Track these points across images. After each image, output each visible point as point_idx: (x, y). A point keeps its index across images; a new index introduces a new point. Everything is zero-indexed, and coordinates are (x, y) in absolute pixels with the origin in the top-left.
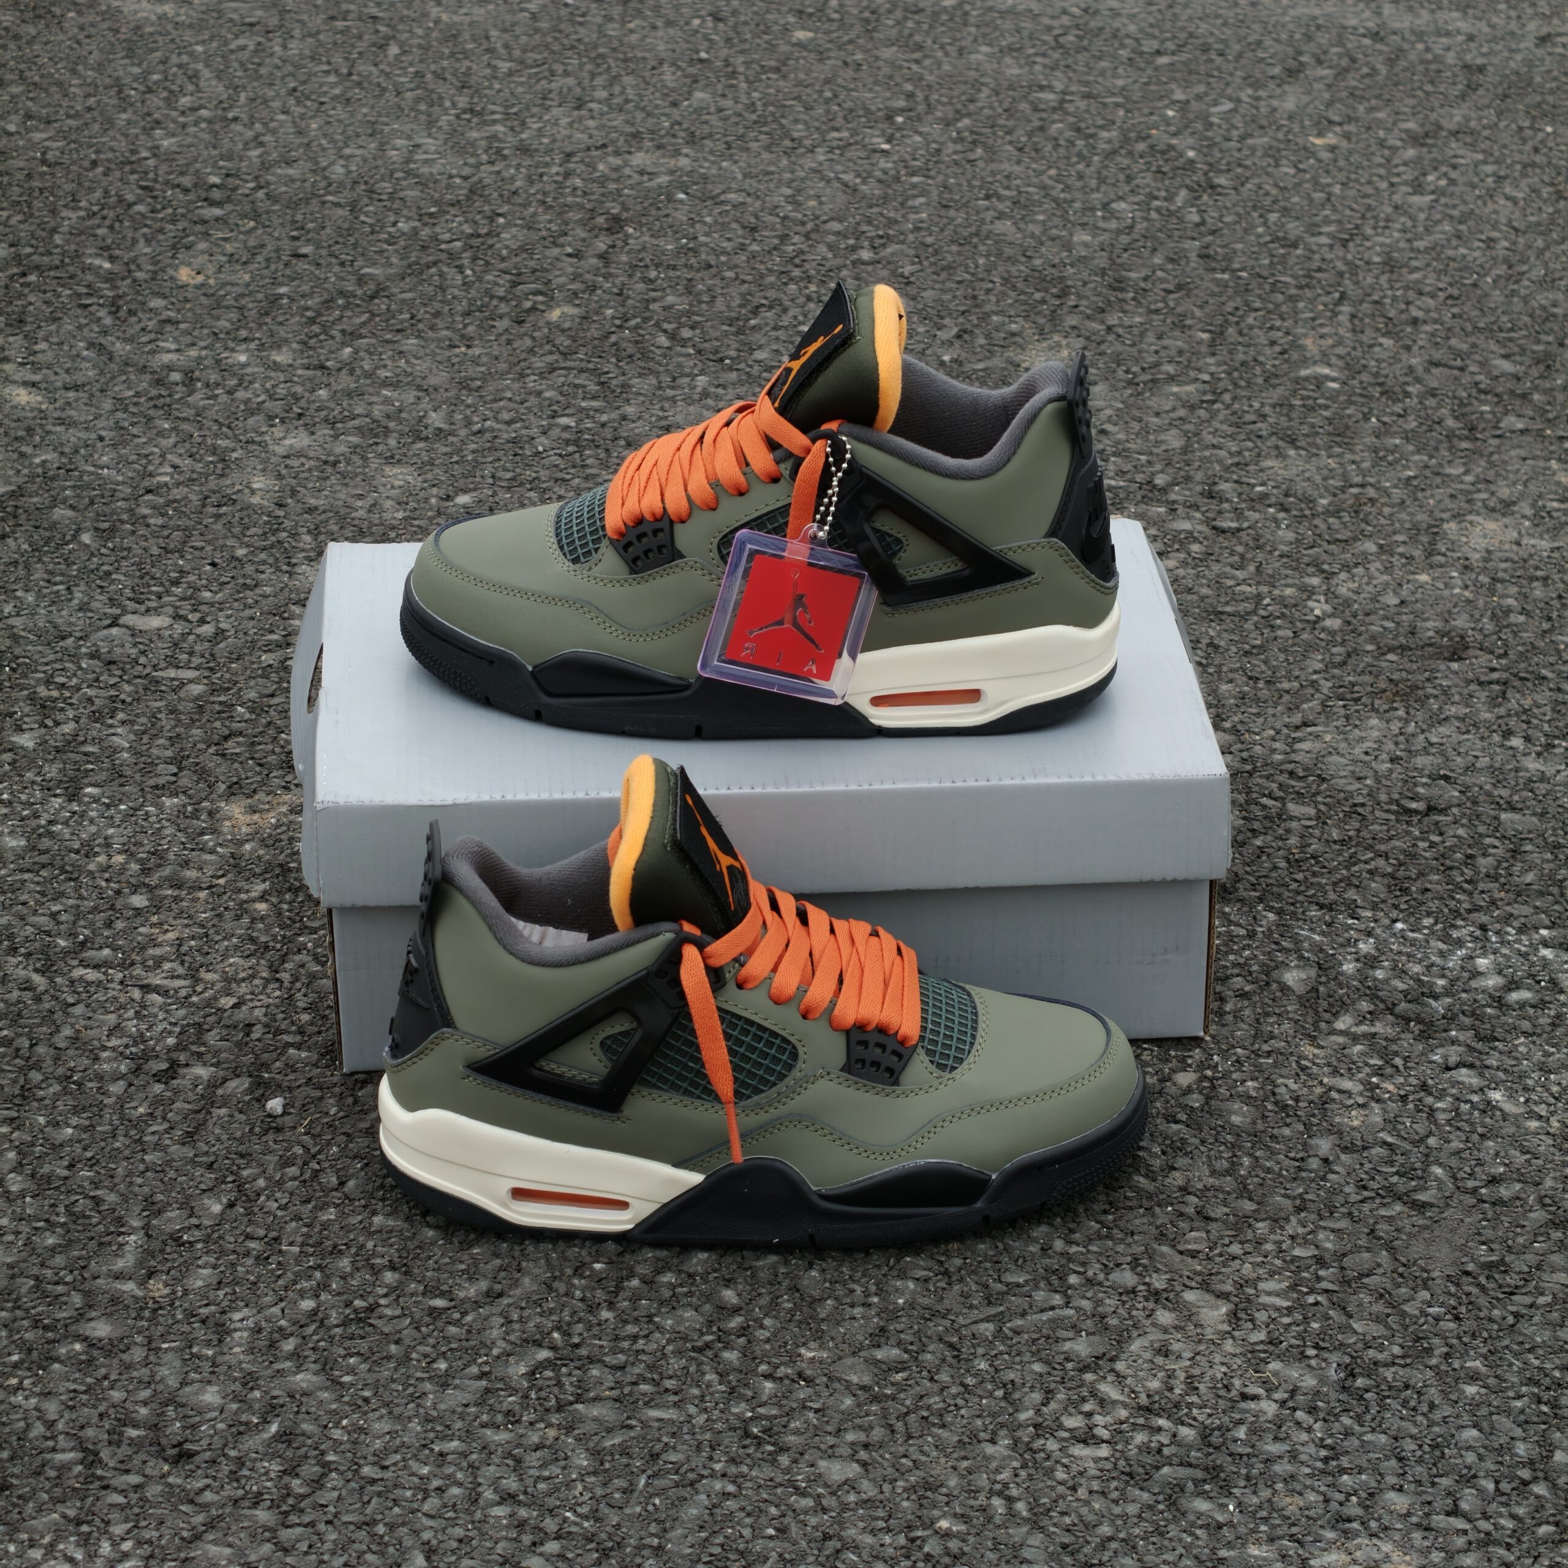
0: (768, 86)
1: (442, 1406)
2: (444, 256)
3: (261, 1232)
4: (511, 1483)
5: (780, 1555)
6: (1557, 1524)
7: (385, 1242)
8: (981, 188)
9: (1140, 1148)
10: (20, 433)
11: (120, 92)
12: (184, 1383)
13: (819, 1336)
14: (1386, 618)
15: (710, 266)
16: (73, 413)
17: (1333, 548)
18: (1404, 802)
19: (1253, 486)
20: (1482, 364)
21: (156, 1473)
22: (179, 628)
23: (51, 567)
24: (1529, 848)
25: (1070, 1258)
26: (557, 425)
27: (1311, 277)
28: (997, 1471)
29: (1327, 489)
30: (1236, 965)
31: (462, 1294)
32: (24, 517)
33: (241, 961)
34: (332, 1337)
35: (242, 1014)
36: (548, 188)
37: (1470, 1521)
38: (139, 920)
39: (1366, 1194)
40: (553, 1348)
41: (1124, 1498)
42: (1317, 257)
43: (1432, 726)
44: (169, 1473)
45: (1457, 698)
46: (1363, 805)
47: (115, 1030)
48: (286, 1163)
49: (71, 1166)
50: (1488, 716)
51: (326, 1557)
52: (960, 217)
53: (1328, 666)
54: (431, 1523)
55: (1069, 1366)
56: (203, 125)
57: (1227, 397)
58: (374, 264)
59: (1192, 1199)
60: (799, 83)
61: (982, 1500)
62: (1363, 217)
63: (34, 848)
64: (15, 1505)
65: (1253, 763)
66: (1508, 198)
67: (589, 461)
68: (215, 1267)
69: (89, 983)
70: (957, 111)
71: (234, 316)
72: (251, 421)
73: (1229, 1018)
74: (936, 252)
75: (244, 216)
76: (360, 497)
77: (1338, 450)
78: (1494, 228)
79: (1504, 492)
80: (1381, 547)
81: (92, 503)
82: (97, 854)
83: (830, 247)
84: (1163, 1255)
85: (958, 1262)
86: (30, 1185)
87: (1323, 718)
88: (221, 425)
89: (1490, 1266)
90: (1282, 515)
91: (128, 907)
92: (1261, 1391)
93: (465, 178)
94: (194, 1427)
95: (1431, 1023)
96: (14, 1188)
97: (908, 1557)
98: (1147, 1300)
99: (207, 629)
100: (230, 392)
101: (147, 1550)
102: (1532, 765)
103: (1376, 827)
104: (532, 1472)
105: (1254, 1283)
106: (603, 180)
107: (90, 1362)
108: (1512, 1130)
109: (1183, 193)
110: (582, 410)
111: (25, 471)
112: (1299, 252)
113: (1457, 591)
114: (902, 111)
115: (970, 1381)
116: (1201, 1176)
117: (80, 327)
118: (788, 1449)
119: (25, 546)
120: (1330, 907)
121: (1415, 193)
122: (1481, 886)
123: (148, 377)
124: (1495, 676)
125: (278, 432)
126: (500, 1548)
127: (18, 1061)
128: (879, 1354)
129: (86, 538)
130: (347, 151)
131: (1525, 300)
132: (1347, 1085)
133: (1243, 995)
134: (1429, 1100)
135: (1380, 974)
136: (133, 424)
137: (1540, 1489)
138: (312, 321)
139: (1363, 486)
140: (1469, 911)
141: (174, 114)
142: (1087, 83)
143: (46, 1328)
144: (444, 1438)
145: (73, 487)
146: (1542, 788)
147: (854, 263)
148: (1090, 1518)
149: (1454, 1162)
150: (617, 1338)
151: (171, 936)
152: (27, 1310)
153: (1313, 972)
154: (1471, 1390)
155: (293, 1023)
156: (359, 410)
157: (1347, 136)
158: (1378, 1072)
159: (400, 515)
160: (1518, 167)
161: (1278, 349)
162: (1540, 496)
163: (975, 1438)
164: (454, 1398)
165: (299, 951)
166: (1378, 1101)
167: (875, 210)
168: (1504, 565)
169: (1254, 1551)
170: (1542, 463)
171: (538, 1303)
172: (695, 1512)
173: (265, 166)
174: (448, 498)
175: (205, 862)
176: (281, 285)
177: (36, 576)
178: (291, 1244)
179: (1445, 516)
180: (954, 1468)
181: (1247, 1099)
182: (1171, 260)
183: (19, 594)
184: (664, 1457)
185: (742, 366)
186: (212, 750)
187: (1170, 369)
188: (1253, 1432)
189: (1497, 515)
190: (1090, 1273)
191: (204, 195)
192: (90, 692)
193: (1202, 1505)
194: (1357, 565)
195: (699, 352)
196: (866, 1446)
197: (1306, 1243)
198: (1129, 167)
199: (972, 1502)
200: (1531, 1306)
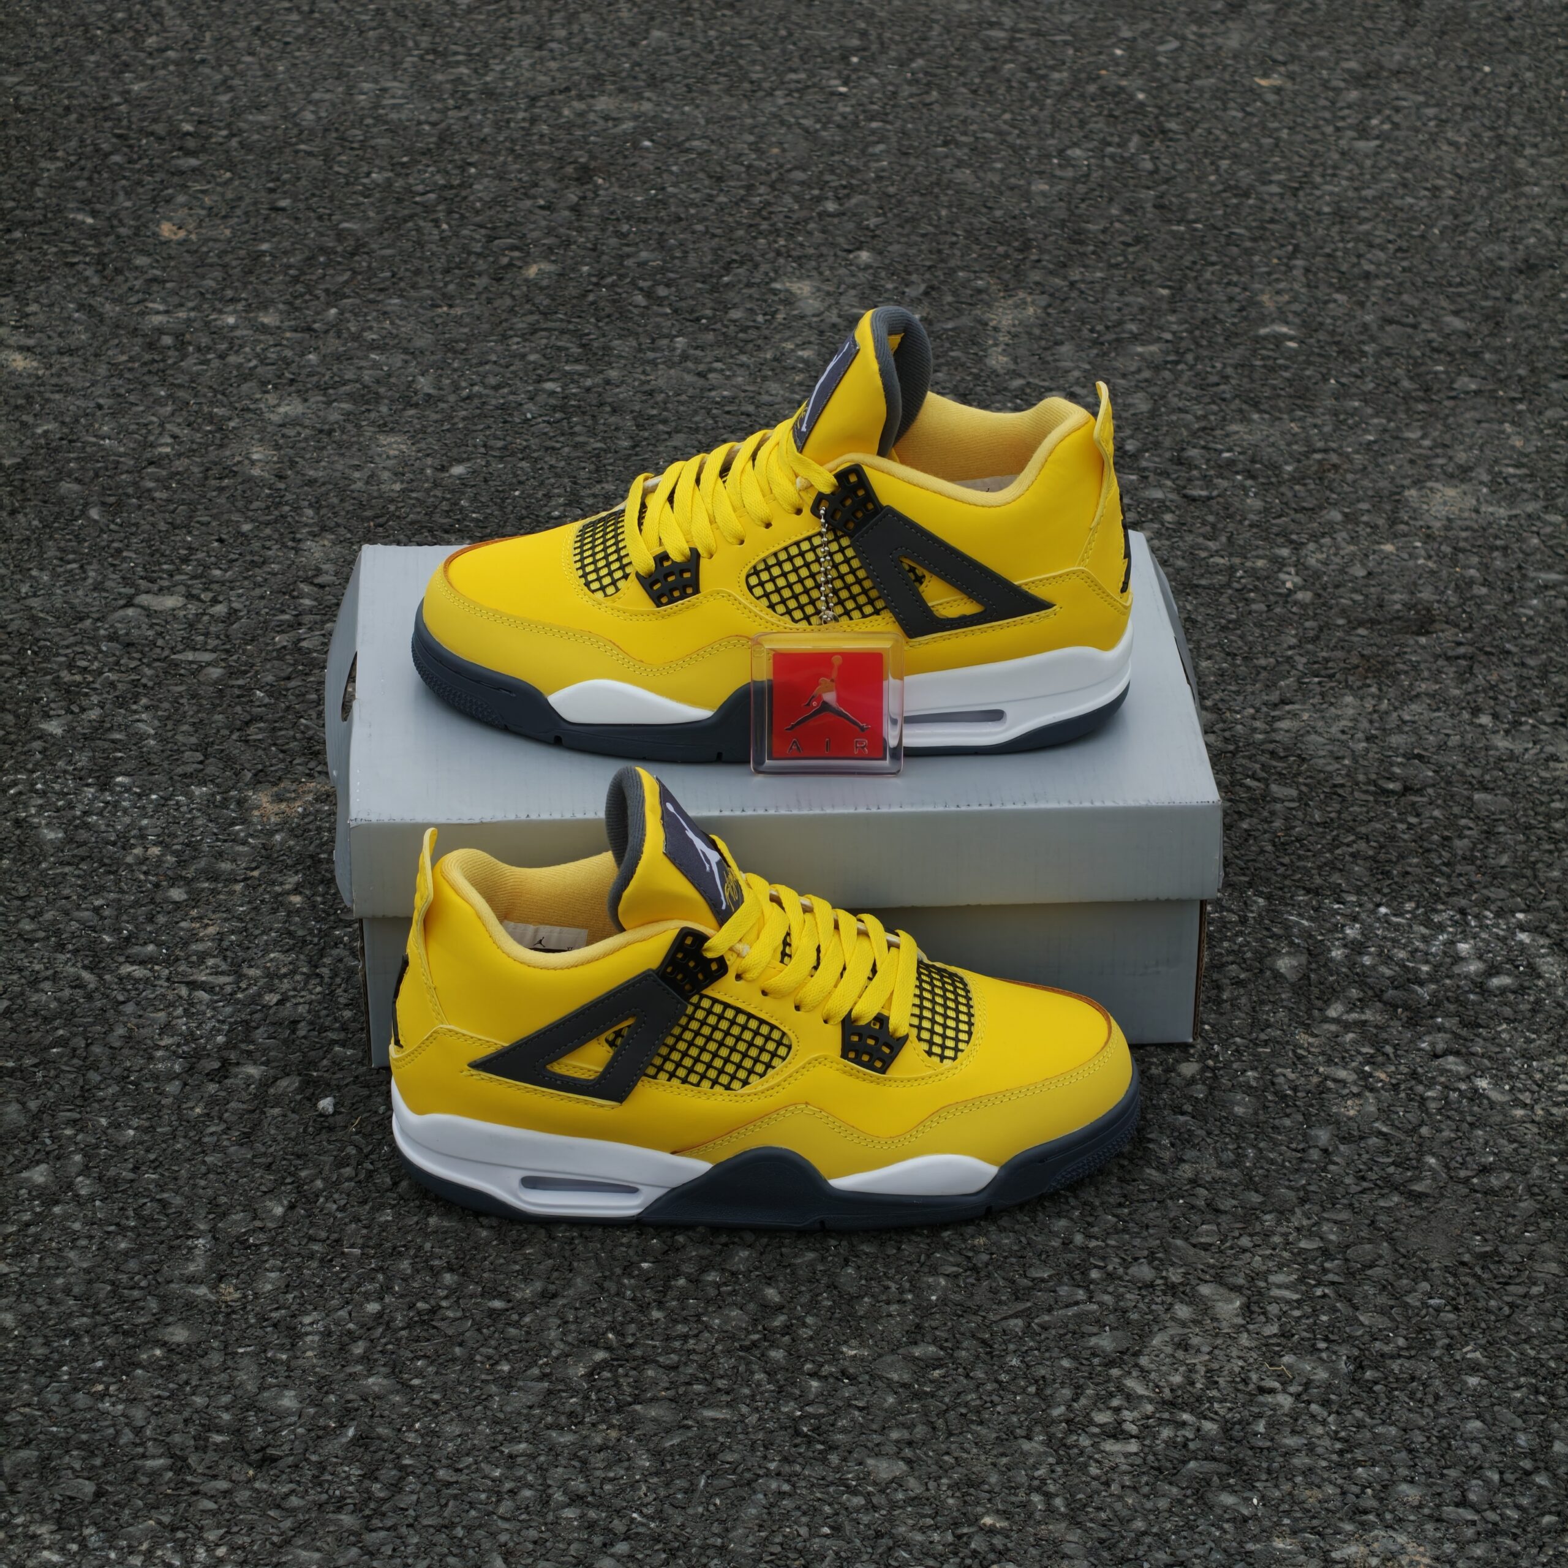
0: (724, 24)
1: (509, 1409)
2: (419, 209)
3: (323, 1234)
4: (579, 1485)
5: (837, 1553)
6: (1559, 1514)
7: (442, 1243)
8: (939, 133)
9: (1150, 1140)
10: (20, 402)
11: (86, 31)
12: (262, 1388)
13: (858, 1334)
14: (1354, 590)
15: (680, 219)
16: (70, 380)
17: (1299, 516)
18: (1381, 782)
19: (1221, 452)
20: (1434, 321)
21: (242, 1478)
22: (193, 608)
23: (62, 544)
24: (1502, 829)
25: (1090, 1252)
26: (544, 391)
27: (1265, 229)
28: (1035, 1467)
29: (1291, 455)
30: (1230, 952)
31: (518, 1295)
32: (31, 491)
33: (281, 956)
34: (399, 1340)
35: (287, 1010)
36: (516, 135)
37: (1478, 1512)
38: (179, 915)
39: (1365, 1184)
40: (609, 1348)
41: (1155, 1493)
42: (1268, 207)
43: (1403, 703)
44: (254, 1478)
45: (1426, 674)
46: (1342, 786)
47: (167, 1028)
48: (340, 1163)
49: (135, 1169)
50: (1457, 692)
51: (410, 1561)
52: (920, 166)
53: (1302, 641)
54: (506, 1526)
55: (1096, 1361)
56: (172, 68)
57: (1190, 357)
58: (350, 218)
59: (1202, 1191)
60: (754, 21)
61: (1021, 1496)
62: (1311, 164)
63: (71, 840)
64: (111, 1512)
65: (1236, 743)
66: (1451, 143)
67: (578, 429)
68: (282, 1270)
69: (137, 981)
70: (911, 51)
71: (218, 274)
72: (245, 387)
73: (1227, 1006)
74: (900, 203)
75: (219, 167)
76: (357, 468)
77: (1300, 413)
78: (1439, 175)
79: (1461, 457)
80: (1346, 515)
81: (97, 476)
82: (133, 846)
83: (797, 198)
84: (1177, 1248)
85: (985, 1257)
86: (98, 1188)
87: (1299, 697)
88: (215, 391)
89: (1484, 1256)
90: (1249, 482)
91: (167, 900)
92: (1277, 1385)
93: (433, 124)
94: (275, 1432)
95: (1418, 1011)
96: (83, 1192)
97: (956, 1554)
98: (1165, 1293)
99: (220, 609)
100: (222, 357)
101: (240, 1555)
102: (1502, 743)
103: (1356, 809)
104: (598, 1473)
105: (1264, 1275)
106: (569, 126)
107: (171, 1367)
108: (1498, 1118)
109: (1136, 139)
110: (566, 374)
111: (28, 442)
112: (1251, 202)
113: (1421, 561)
114: (856, 51)
115: (1004, 1377)
116: (1209, 1169)
117: (69, 287)
118: (837, 1448)
119: (36, 523)
120: (1316, 892)
121: (1360, 138)
122: (1459, 869)
123: (139, 340)
124: (1462, 650)
125: (272, 399)
126: (573, 1549)
127: (75, 1061)
128: (917, 1352)
129: (94, 513)
130: (316, 96)
131: (1473, 252)
132: (1342, 1074)
133: (1238, 983)
134: (1420, 1088)
135: (1367, 960)
136: (129, 391)
137: (1541, 1479)
138: (295, 280)
139: (1325, 451)
140: (1448, 895)
141: (142, 55)
142: (1035, 20)
143: (126, 1333)
144: (512, 1440)
145: (77, 459)
146: (1512, 767)
147: (820, 215)
148: (1125, 1513)
149: (1446, 1152)
150: (668, 1339)
151: (211, 930)
152: (106, 1316)
153: (1303, 959)
154: (1473, 1381)
155: (336, 1020)
156: (349, 375)
157: (1291, 76)
158: (1370, 1060)
159: (397, 487)
160: (1459, 110)
161: (1236, 306)
162: (1496, 461)
163: (1011, 1433)
164: (518, 1400)
165: (336, 945)
166: (1372, 1090)
167: (837, 158)
168: (1464, 534)
169: (1279, 1544)
170: (1496, 427)
171: (591, 1304)
172: (754, 1511)
173: (237, 112)
174: (443, 469)
175: (239, 854)
176: (263, 240)
177: (50, 554)
178: (352, 1246)
179: (1407, 482)
180: (994, 1465)
181: (1248, 1089)
182: (1128, 211)
183: (34, 573)
184: (721, 1456)
185: (718, 326)
186: (235, 736)
187: (1133, 327)
188: (1270, 1425)
189: (1456, 482)
190: (1110, 1268)
191: (178, 143)
192: (112, 676)
193: (1228, 1499)
194: (1323, 535)
195: (676, 311)
196: (910, 1443)
197: (1311, 1235)
198: (1081, 111)
199: (1013, 1499)
200: (1526, 1296)
